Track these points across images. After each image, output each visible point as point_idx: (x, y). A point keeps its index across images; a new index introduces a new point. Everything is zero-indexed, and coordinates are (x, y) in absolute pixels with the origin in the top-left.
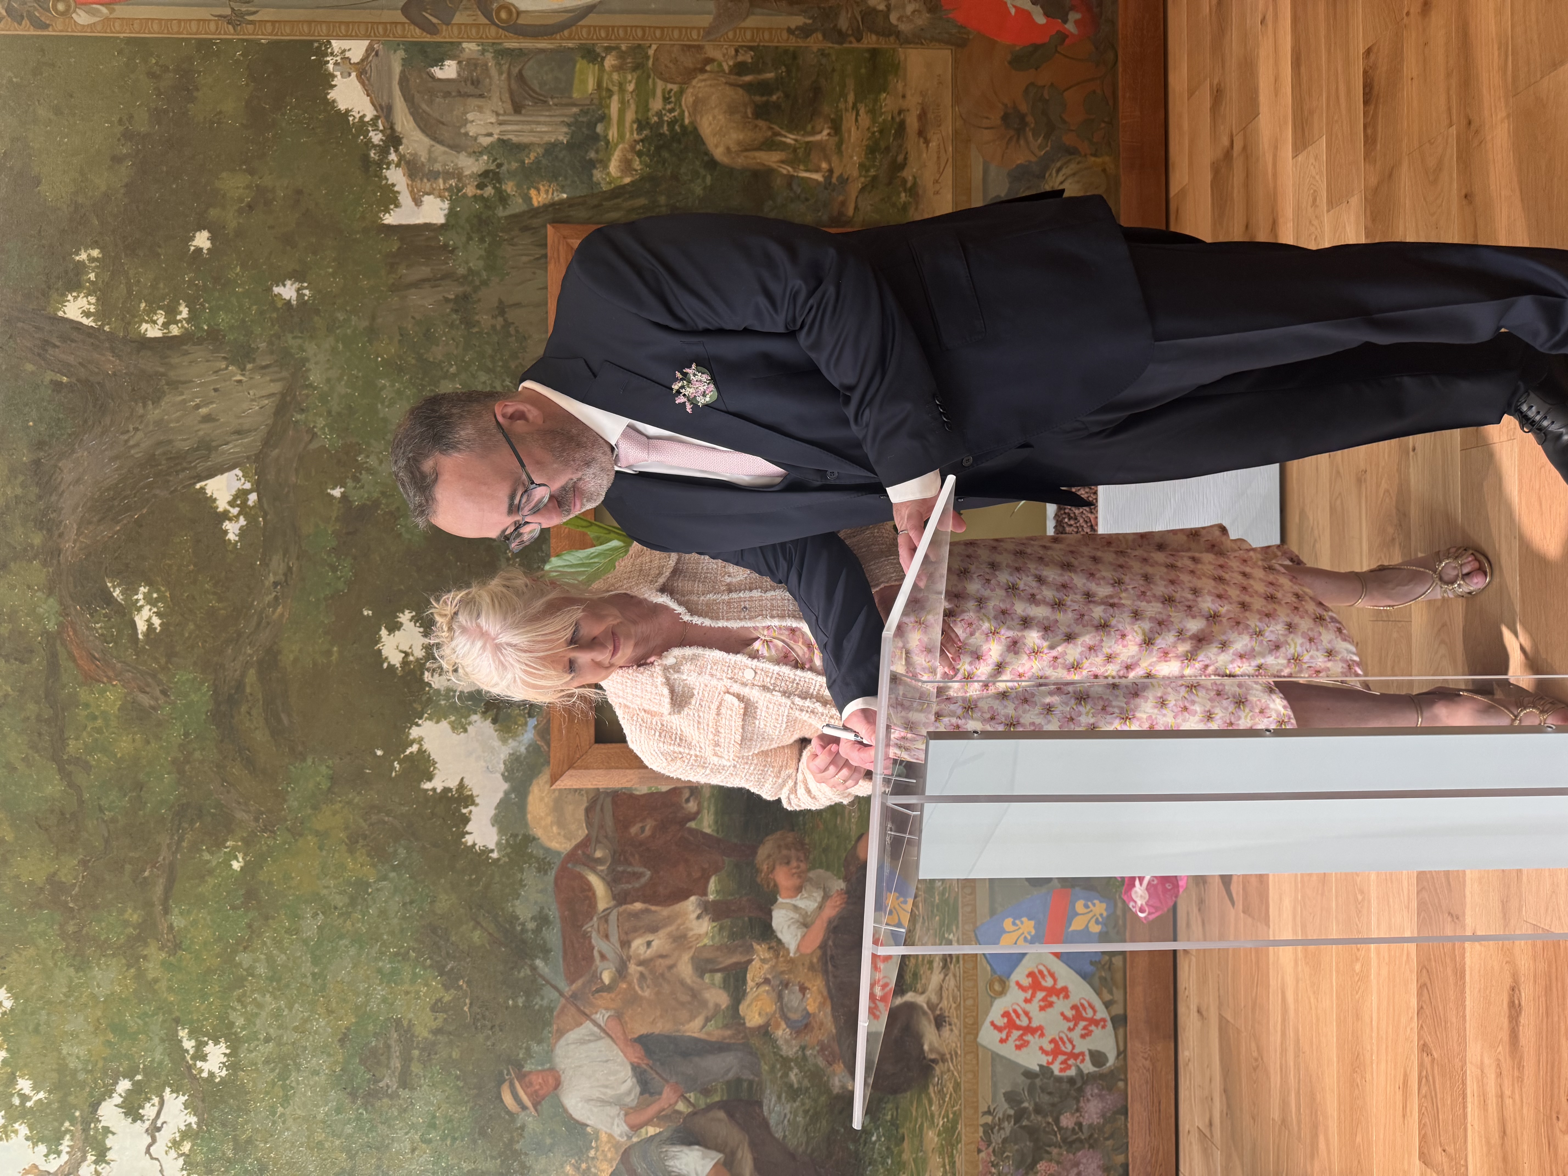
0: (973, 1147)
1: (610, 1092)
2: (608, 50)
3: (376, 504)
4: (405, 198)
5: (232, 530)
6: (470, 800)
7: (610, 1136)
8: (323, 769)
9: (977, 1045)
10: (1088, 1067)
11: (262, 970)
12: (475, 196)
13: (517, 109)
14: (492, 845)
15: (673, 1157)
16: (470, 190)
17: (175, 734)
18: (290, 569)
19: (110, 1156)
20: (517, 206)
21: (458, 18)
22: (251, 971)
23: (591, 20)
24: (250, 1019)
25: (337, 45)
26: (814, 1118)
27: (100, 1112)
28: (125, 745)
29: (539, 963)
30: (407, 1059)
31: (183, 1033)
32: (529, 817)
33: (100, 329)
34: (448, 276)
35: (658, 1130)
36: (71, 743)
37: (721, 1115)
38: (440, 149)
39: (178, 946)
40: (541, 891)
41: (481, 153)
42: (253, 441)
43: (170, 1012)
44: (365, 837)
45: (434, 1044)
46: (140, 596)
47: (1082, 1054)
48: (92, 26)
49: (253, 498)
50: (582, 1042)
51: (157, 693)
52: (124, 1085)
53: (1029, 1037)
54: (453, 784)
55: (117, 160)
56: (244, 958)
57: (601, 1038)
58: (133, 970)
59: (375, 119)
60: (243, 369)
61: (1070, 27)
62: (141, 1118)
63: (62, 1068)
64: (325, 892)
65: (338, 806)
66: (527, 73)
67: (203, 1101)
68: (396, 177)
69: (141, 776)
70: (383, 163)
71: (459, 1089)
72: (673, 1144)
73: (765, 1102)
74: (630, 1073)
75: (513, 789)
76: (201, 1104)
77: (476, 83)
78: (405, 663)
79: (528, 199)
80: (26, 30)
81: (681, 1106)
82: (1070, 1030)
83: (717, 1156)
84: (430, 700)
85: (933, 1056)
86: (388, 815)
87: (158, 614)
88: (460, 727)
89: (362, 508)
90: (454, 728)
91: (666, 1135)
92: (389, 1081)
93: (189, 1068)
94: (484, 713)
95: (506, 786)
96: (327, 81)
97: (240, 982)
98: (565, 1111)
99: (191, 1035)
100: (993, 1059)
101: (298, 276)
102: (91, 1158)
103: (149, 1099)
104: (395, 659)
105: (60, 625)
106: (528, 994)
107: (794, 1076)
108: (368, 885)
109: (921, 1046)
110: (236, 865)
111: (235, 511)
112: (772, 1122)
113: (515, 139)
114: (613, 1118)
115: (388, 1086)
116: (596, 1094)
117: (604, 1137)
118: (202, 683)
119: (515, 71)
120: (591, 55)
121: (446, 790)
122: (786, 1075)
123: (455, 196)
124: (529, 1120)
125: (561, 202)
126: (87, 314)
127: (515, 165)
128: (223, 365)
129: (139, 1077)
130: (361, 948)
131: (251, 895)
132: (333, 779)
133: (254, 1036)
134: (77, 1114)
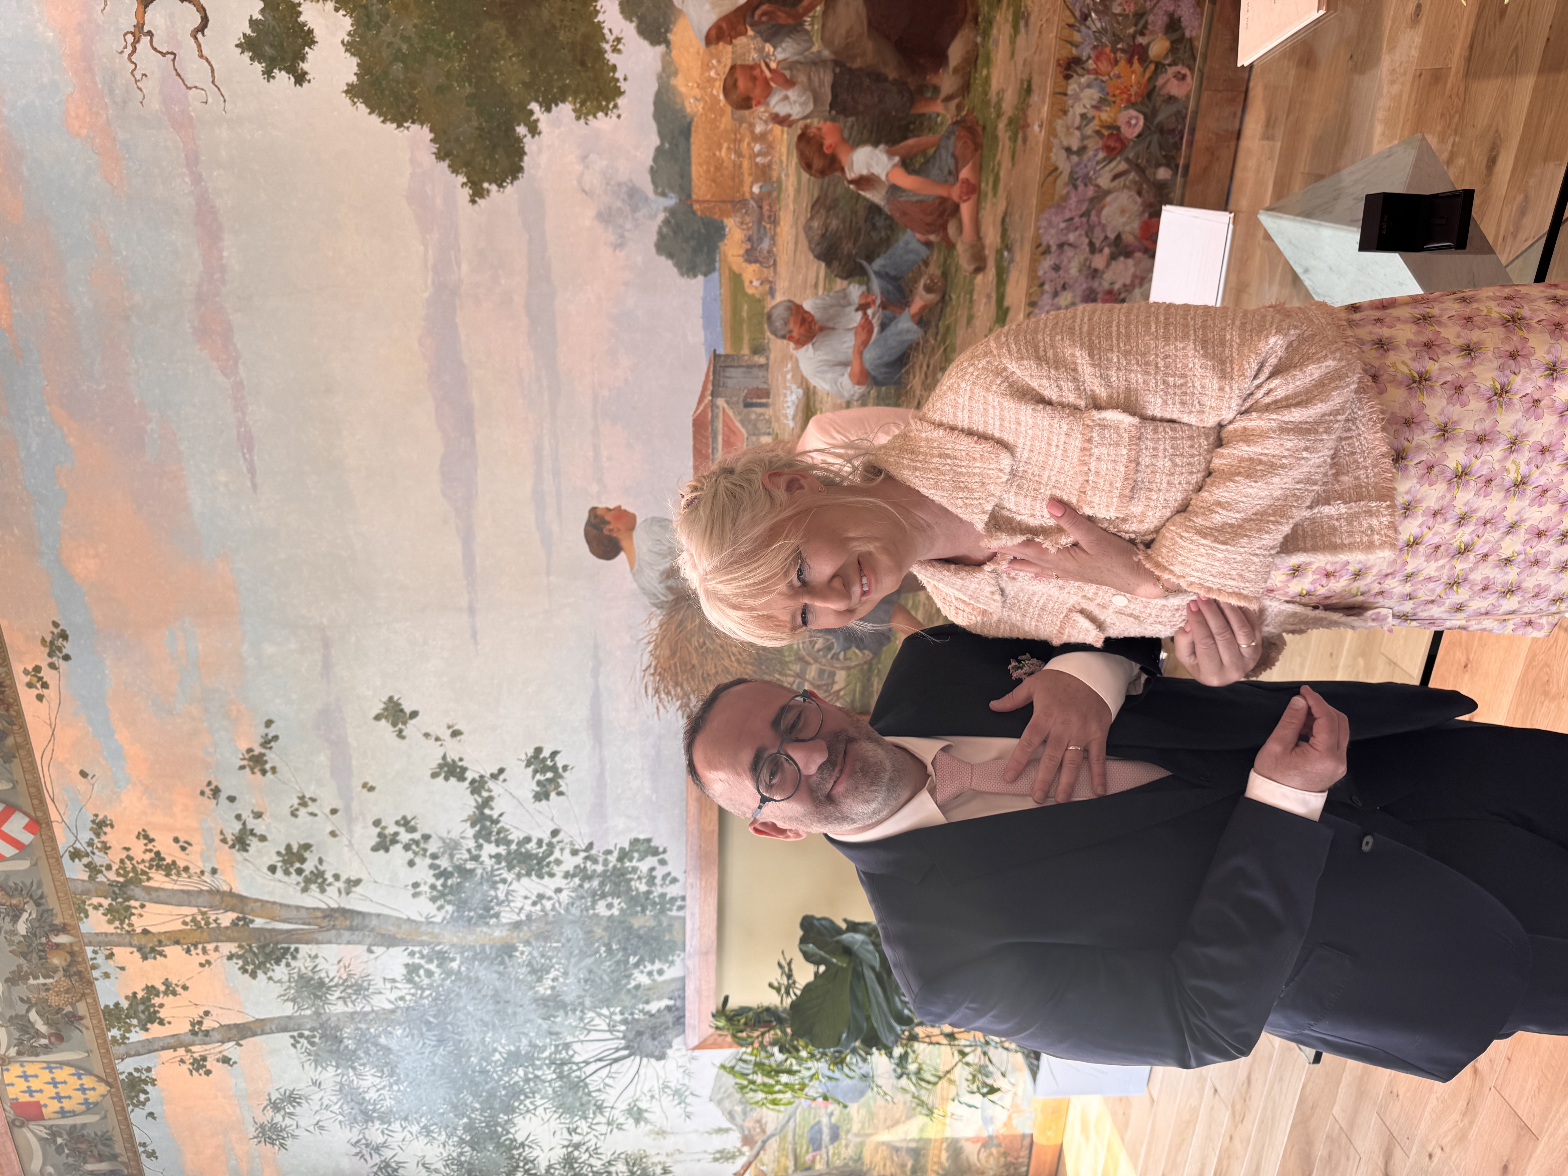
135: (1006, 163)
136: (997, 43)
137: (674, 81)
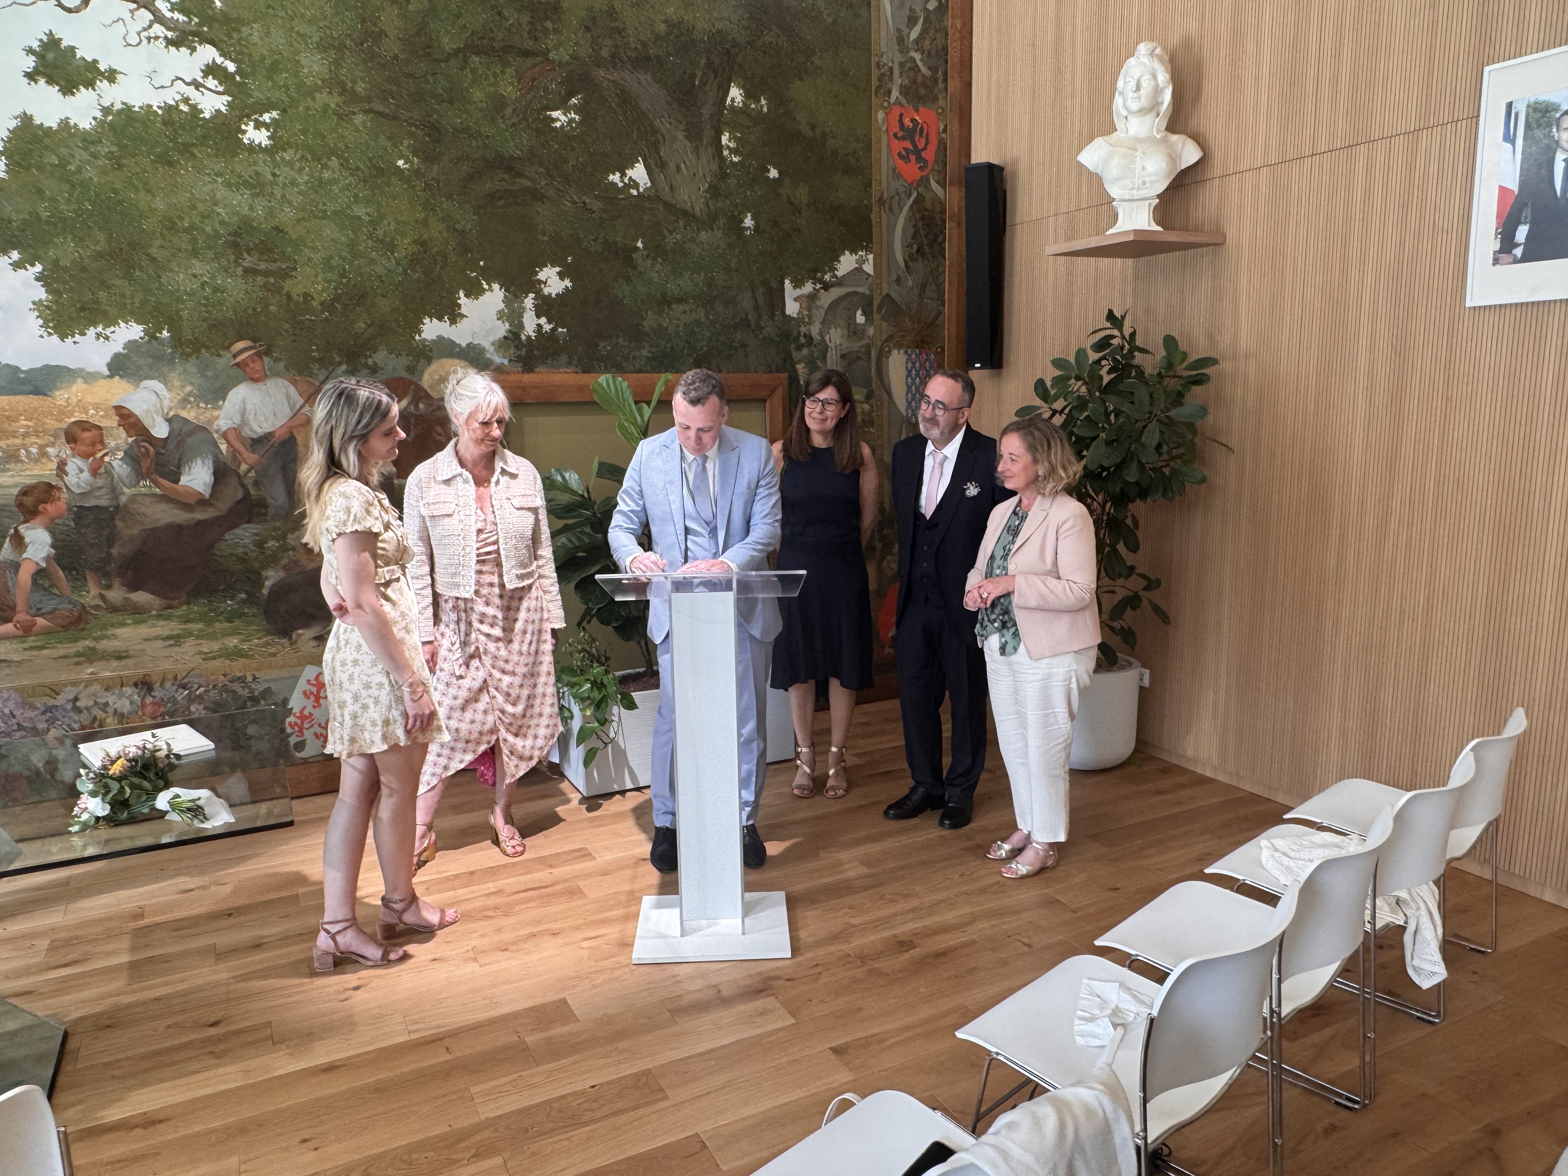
0: (228, 671)
1: (251, 417)
2: (871, 406)
3: (634, 268)
4: (798, 292)
5: (615, 178)
6: (453, 321)
7: (217, 418)
8: (469, 226)
9: (304, 665)
10: (293, 740)
11: (326, 175)
12: (799, 332)
13: (843, 356)
14: (423, 335)
15: (203, 462)
16: (803, 330)
17: (486, 129)
18: (594, 212)
19: (172, 49)
20: (796, 355)
21: (884, 324)
22: (325, 166)
23: (886, 396)
24: (290, 164)
25: (871, 257)
26: (242, 560)
27: (207, 46)
28: (478, 95)
29: (344, 367)
30: (267, 274)
31: (275, 114)
32: (444, 360)
33: (724, 107)
34: (760, 316)
35: (224, 451)
36: (477, 59)
37: (240, 495)
38: (823, 312)
39: (340, 117)
40: (394, 369)
41: (821, 336)
42: (667, 196)
43: (291, 106)
44: (425, 252)
45: (279, 293)
46: (573, 116)
47: (303, 735)
48: (877, 121)
49: (634, 192)
50: (288, 398)
51: (514, 120)
52: (231, 67)
53: (312, 698)
54: (463, 310)
55: (813, 128)
56: (334, 162)
57: (292, 409)
58: (320, 82)
59: (836, 276)
60: (706, 192)
61: (887, 650)
62: (205, 76)
63: (241, 21)
64: (386, 222)
65: (446, 235)
66: (860, 362)
67: (223, 124)
68: (808, 288)
69: (457, 104)
70: (816, 280)
71: (246, 310)
72: (214, 462)
73: (251, 525)
74: (267, 431)
75: (462, 349)
76: (219, 122)
77: (855, 333)
78: (540, 282)
79: (799, 362)
80: (875, 83)
81: (244, 467)
82: (320, 725)
83: (207, 493)
84: (516, 296)
85: (294, 636)
86: (441, 268)
87: (562, 126)
88: (501, 316)
89: (632, 259)
90: (499, 312)
91: (220, 456)
92: (248, 261)
93: (248, 116)
94: (510, 331)
95: (464, 345)
96: (854, 251)
97: (317, 158)
98: (234, 386)
99: (273, 119)
100: (293, 677)
101: (757, 228)
102: (170, 34)
103: (221, 83)
104: (542, 276)
105: (553, 61)
106: (320, 360)
107: (271, 543)
108: (392, 253)
109: (301, 628)
110: (400, 163)
111: (626, 180)
112: (236, 531)
113: (829, 355)
114: (231, 419)
115: (244, 260)
116: (249, 407)
117: (216, 413)
118: (521, 151)
119: (861, 355)
120: (869, 397)
121: (459, 306)
122: (273, 538)
123: (799, 321)
124: (225, 361)
125: (798, 382)
126: (733, 100)
127: (816, 355)
128: (709, 180)
129: (238, 78)
130: (348, 246)
131: (381, 171)
132: (462, 233)
133: (277, 166)
134: (205, 29)
135: (55, 653)
136: (154, 626)
137: (80, 380)
